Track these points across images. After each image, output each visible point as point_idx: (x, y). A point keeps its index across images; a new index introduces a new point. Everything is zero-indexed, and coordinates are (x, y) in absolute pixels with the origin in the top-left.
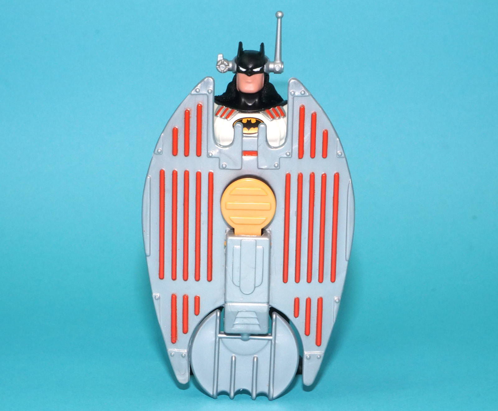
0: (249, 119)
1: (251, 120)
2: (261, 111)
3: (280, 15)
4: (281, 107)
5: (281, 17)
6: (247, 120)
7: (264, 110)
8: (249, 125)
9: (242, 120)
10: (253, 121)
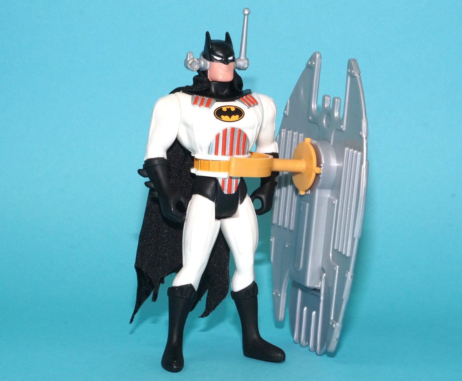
0: (228, 107)
1: (230, 108)
2: (236, 99)
3: (246, 12)
4: (250, 95)
5: (248, 15)
6: (227, 108)
7: (239, 98)
8: (229, 113)
9: (222, 108)
10: (233, 109)
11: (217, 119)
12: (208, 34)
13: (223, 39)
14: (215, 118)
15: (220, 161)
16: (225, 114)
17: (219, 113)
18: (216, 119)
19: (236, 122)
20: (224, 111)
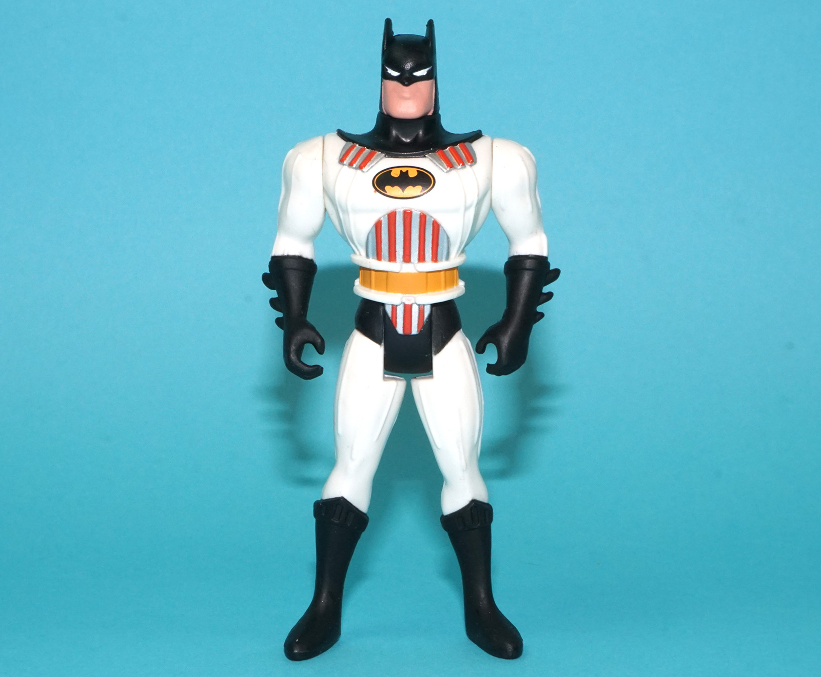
0: (404, 170)
1: (407, 171)
2: (428, 153)
4: (467, 144)
6: (401, 171)
7: (433, 152)
8: (404, 180)
9: (391, 171)
10: (413, 174)
11: (377, 193)
12: (388, 23)
13: (422, 32)
14: (374, 190)
15: (387, 272)
16: (393, 182)
17: (383, 181)
18: (374, 193)
19: (414, 199)
20: (394, 177)
